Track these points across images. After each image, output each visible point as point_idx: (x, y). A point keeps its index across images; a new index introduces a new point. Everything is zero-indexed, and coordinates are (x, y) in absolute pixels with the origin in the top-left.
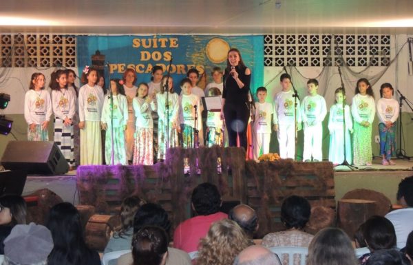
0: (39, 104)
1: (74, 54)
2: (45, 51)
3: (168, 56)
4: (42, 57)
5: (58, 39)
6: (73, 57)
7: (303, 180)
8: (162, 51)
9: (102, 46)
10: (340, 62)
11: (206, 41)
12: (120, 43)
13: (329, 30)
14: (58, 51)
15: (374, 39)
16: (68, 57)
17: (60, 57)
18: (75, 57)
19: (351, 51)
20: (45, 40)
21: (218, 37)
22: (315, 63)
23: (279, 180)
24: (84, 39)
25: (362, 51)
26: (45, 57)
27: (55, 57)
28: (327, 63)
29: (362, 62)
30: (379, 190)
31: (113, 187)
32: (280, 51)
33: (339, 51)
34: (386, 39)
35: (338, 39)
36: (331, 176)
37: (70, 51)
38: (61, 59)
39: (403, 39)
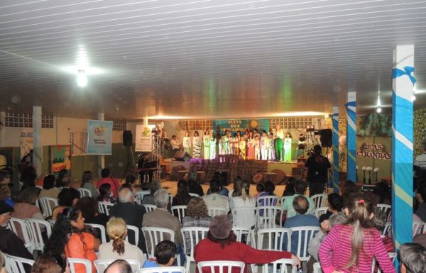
0: (187, 141)
2: (204, 125)
3: (239, 126)
5: (208, 122)
7: (257, 166)
8: (237, 124)
9: (220, 123)
10: (294, 127)
11: (250, 122)
12: (225, 123)
13: (291, 117)
14: (208, 125)
15: (306, 120)
19: (298, 123)
20: (204, 122)
21: (256, 120)
22: (286, 127)
23: (249, 166)
24: (214, 122)
25: (302, 123)
28: (290, 127)
29: (302, 127)
30: (283, 170)
31: (199, 165)
32: (274, 124)
33: (294, 124)
34: (310, 120)
35: (294, 120)
36: (267, 165)
37: (211, 125)
39: (316, 119)
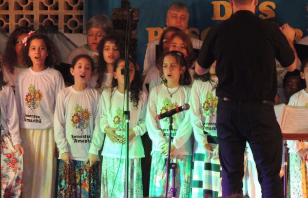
1: (81, 8)
4: (20, 12)
6: (79, 13)
16: (69, 13)
17: (53, 12)
18: (83, 13)
26: (25, 12)
27: (45, 12)
38: (56, 17)
